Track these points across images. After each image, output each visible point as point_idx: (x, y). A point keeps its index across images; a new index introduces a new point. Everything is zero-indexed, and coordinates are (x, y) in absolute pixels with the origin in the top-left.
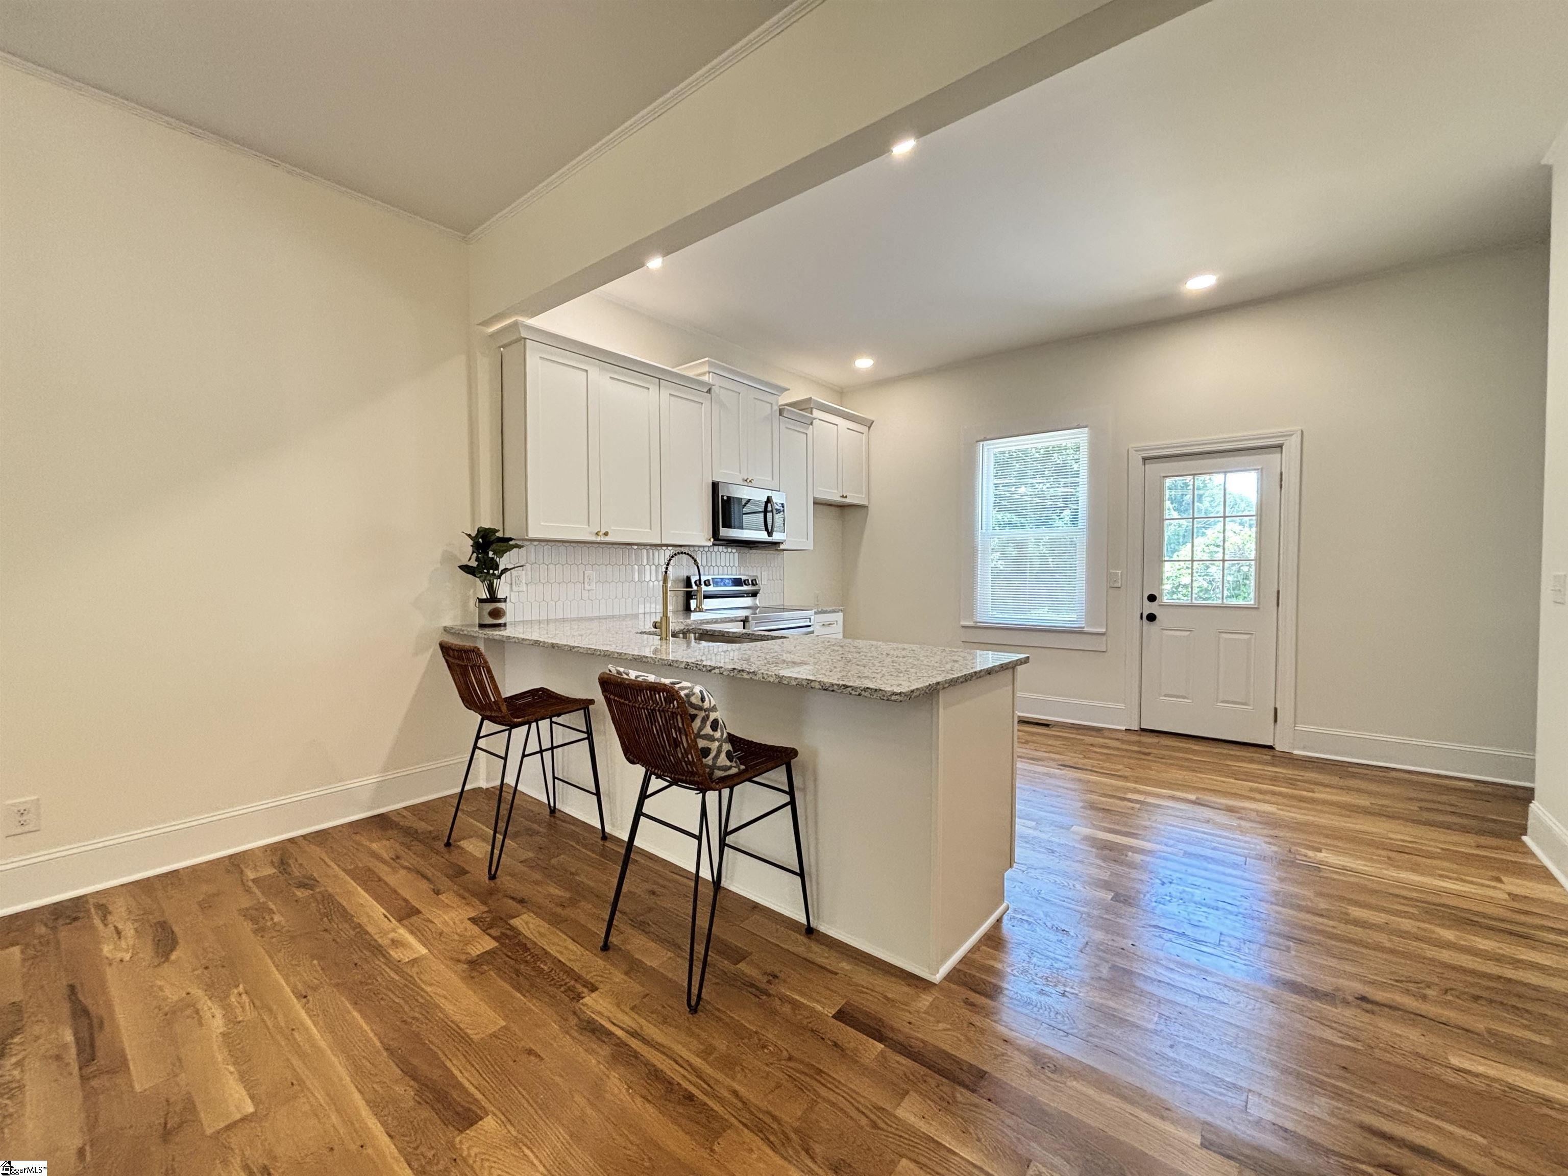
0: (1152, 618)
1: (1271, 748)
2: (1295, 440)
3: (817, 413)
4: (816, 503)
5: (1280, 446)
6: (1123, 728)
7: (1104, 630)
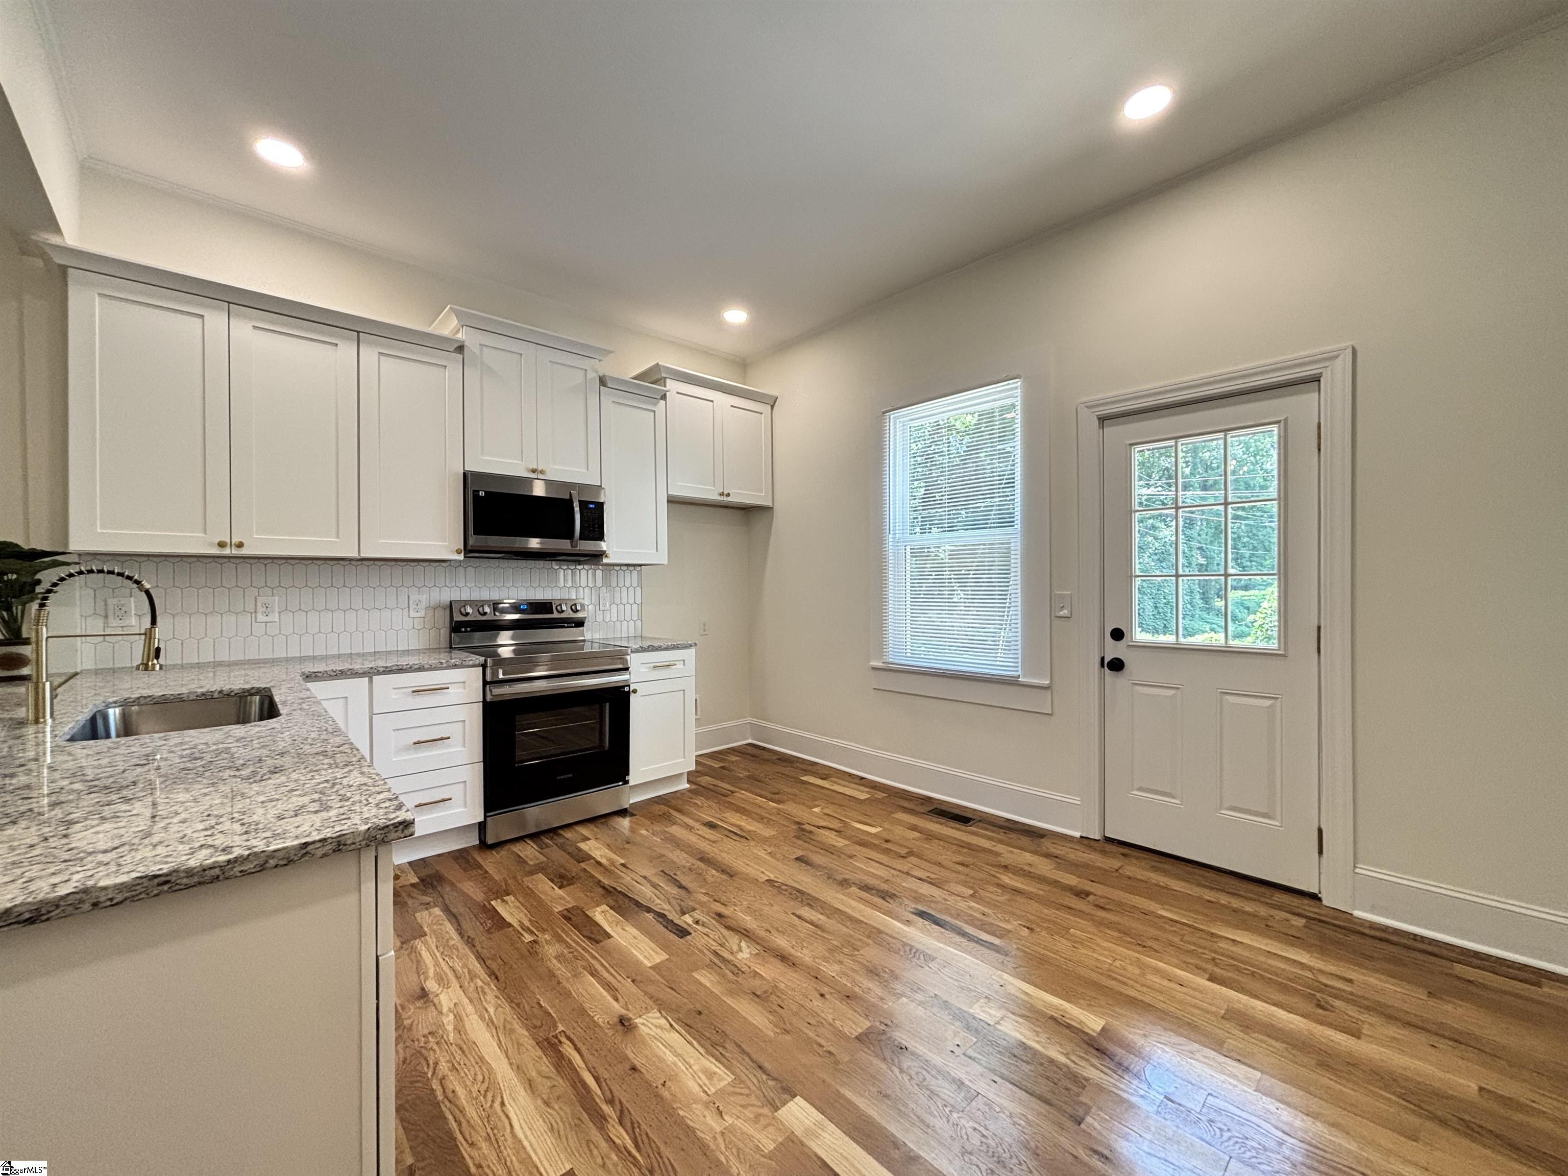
0: (1117, 665)
1: (1315, 897)
2: (1342, 366)
3: (672, 386)
4: (672, 501)
5: (1317, 379)
6: (1077, 834)
7: (1047, 682)
